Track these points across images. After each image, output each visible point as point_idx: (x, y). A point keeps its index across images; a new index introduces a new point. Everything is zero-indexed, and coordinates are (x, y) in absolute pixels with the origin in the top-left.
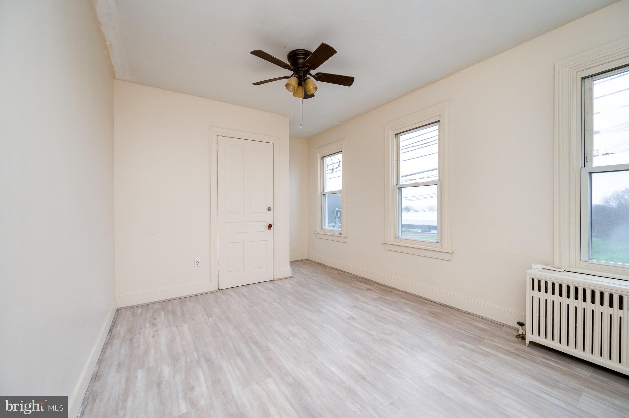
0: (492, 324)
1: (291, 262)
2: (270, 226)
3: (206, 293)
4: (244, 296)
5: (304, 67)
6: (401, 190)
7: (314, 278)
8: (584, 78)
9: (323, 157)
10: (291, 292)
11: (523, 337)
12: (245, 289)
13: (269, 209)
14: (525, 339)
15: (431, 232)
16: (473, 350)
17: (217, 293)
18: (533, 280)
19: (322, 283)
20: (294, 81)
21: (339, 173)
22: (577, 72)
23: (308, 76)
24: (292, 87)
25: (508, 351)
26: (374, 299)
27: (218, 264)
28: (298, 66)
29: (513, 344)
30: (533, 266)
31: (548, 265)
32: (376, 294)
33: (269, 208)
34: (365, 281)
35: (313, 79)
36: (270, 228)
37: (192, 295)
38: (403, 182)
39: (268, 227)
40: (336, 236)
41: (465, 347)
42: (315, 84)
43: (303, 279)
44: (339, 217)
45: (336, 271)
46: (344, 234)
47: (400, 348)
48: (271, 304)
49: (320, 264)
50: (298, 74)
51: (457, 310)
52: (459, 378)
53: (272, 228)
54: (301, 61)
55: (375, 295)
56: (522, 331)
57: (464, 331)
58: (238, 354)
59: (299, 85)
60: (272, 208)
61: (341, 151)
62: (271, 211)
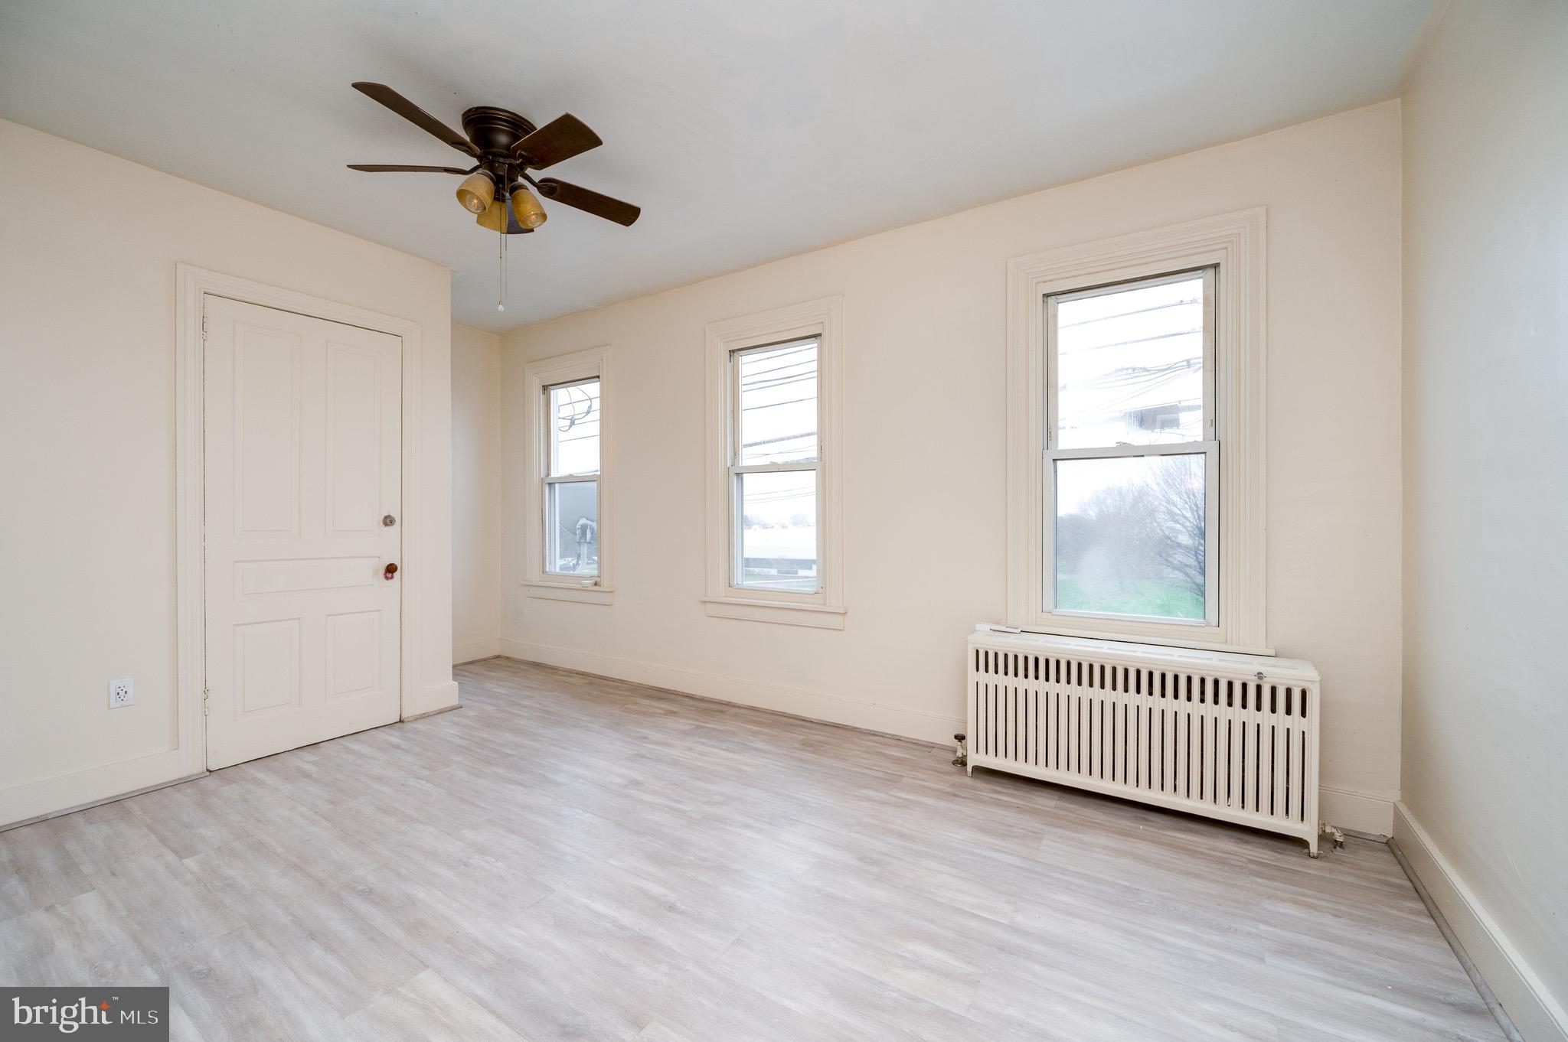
0: (916, 747)
1: (454, 667)
2: (391, 569)
3: (159, 789)
4: (308, 776)
5: (511, 157)
6: (742, 479)
7: (525, 702)
8: (1046, 296)
9: (547, 386)
10: (459, 746)
11: (962, 762)
12: (308, 756)
13: (388, 520)
14: (966, 765)
15: (796, 573)
16: (883, 803)
17: (203, 782)
18: (977, 651)
19: (548, 712)
20: (482, 186)
21: (592, 427)
22: (1037, 283)
23: (521, 180)
24: (476, 201)
25: (940, 791)
26: (685, 733)
27: (206, 691)
28: (495, 150)
29: (949, 778)
30: (978, 627)
31: (999, 624)
32: (689, 722)
33: (386, 518)
34: (659, 694)
35: (533, 190)
36: (390, 575)
37: (98, 801)
38: (747, 458)
39: (382, 571)
40: (584, 590)
41: (870, 800)
42: (539, 206)
43: (493, 708)
44: (590, 543)
45: (584, 679)
46: (605, 583)
47: (747, 826)
48: (403, 785)
49: (537, 665)
50: (491, 168)
51: (854, 730)
52: (861, 859)
53: (397, 574)
54: (503, 139)
55: (684, 724)
56: (962, 751)
57: (867, 768)
58: (313, 936)
59: (495, 199)
60: (397, 519)
61: (598, 377)
62: (394, 530)
